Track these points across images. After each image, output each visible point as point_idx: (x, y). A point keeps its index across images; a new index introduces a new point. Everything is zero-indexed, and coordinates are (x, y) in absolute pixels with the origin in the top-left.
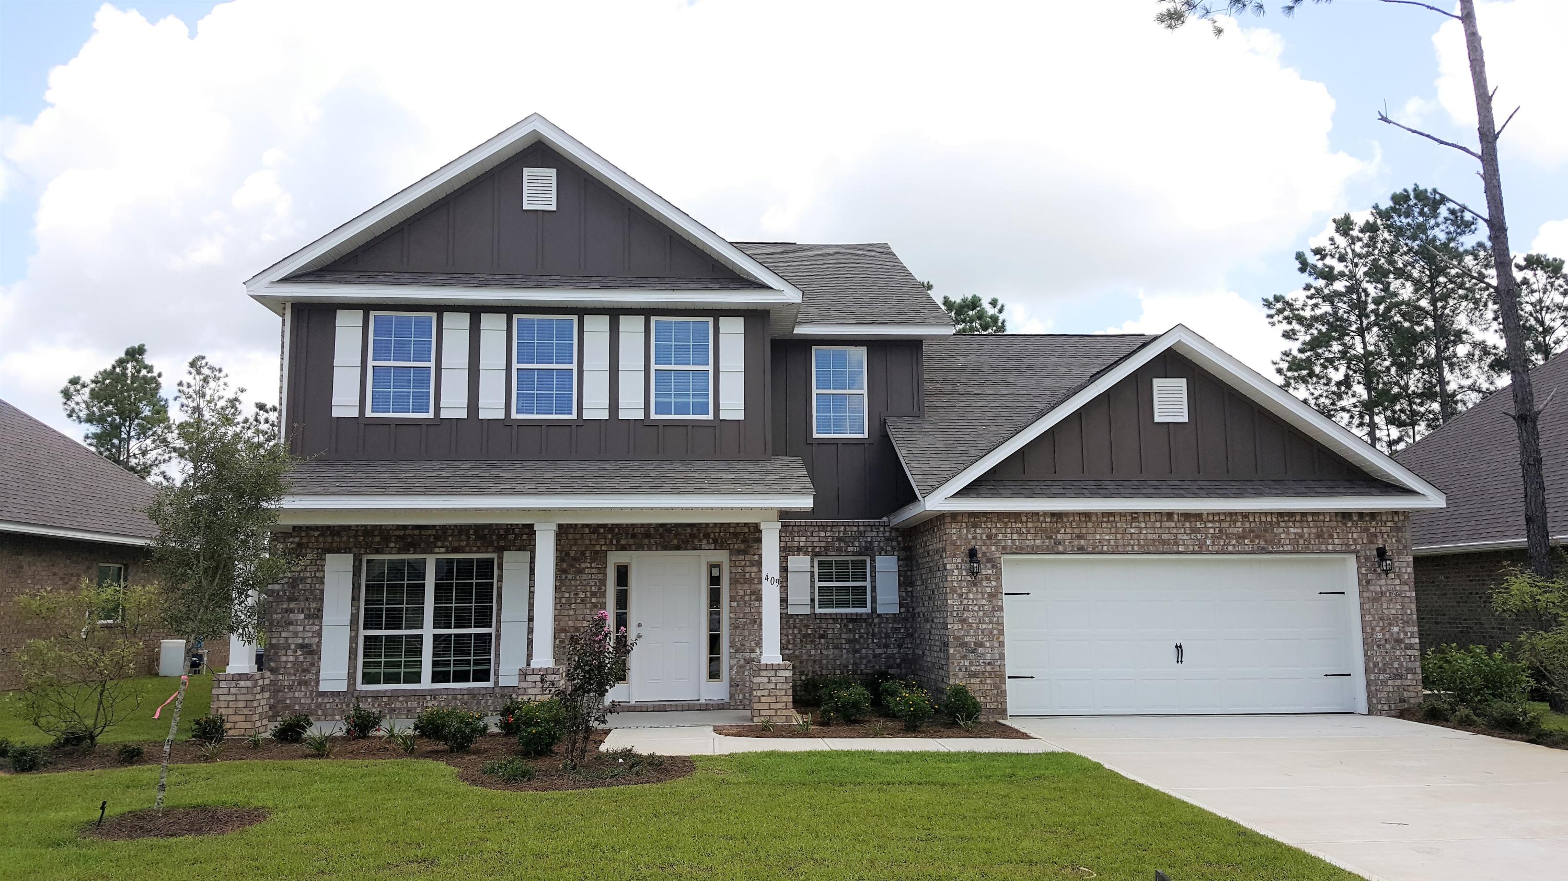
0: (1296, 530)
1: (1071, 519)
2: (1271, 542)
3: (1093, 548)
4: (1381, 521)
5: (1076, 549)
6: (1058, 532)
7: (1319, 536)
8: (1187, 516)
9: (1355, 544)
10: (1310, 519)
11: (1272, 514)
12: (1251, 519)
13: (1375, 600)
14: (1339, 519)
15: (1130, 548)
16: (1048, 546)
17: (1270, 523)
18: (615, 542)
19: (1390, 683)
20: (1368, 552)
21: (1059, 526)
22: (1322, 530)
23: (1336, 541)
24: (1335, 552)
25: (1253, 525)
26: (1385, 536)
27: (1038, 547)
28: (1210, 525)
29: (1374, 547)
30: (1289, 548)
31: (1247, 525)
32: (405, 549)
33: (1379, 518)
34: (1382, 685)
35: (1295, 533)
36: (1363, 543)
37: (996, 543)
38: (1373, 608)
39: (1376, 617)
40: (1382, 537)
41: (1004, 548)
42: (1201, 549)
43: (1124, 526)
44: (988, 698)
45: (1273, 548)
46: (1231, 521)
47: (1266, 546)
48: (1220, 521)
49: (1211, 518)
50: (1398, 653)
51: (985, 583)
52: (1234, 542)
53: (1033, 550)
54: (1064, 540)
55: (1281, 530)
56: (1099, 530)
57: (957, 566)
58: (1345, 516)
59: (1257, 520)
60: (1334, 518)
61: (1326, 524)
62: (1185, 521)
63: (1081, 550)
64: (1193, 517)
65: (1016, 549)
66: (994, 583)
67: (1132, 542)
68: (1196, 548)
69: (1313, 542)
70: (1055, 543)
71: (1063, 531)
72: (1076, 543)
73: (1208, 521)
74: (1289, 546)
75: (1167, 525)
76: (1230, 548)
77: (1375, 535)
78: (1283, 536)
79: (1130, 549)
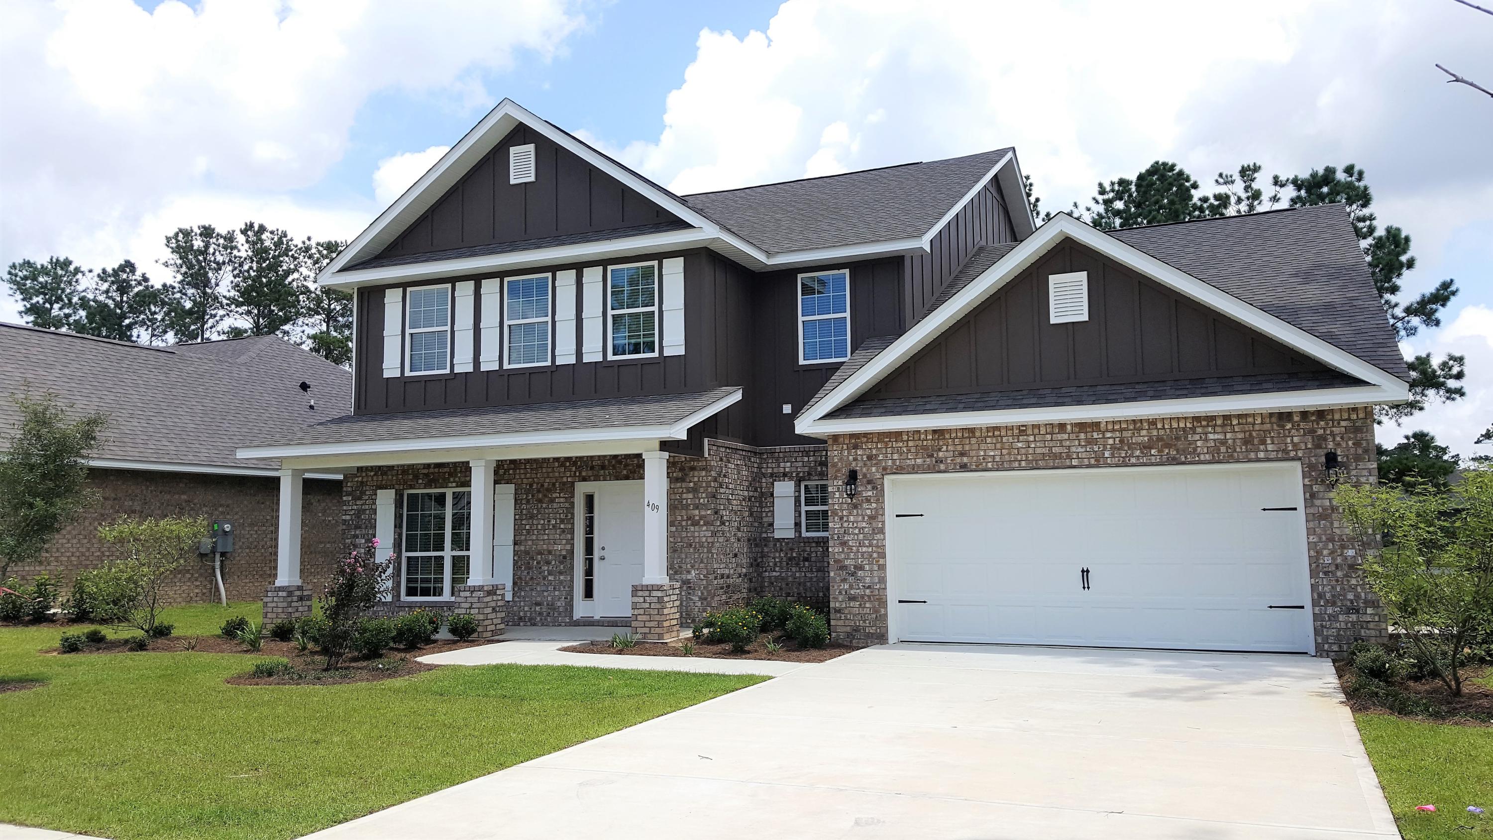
0: (1216, 436)
1: (953, 435)
2: (1184, 451)
3: (976, 466)
4: (1333, 420)
5: (958, 467)
6: (940, 450)
7: (1246, 442)
8: (1082, 426)
9: (1296, 451)
10: (1235, 422)
11: (1185, 418)
12: (1159, 426)
13: (1323, 516)
14: (1274, 420)
15: (1016, 464)
16: (929, 465)
17: (1184, 429)
18: (577, 474)
19: (1341, 618)
20: (1313, 459)
21: (941, 443)
22: (1251, 435)
23: (1270, 447)
24: (1268, 460)
25: (1162, 432)
26: (1338, 439)
27: (918, 466)
28: (1108, 435)
29: (1322, 452)
30: (1208, 457)
31: (1155, 433)
32: (428, 485)
33: (1330, 417)
34: (1330, 620)
35: (1214, 440)
36: (1306, 448)
37: (877, 464)
38: (1319, 527)
39: (1324, 538)
40: (1334, 440)
41: (885, 469)
42: (1099, 462)
43: (1011, 439)
44: (867, 622)
45: (1186, 458)
46: (1135, 429)
47: (1178, 456)
48: (1121, 430)
49: (1110, 427)
50: (1354, 582)
51: (865, 505)
52: (1138, 453)
53: (914, 470)
54: (946, 458)
55: (1197, 437)
56: (983, 446)
57: (838, 488)
58: (1283, 417)
59: (1166, 427)
60: (1268, 420)
61: (1257, 427)
62: (1079, 432)
63: (964, 468)
64: (1089, 427)
65: (897, 469)
66: (874, 505)
67: (1019, 458)
68: (1093, 461)
69: (1238, 450)
70: (936, 462)
71: (944, 448)
72: (958, 460)
73: (1107, 431)
74: (1207, 456)
75: (1059, 437)
76: (1133, 460)
77: (1323, 438)
78: (1199, 444)
79: (1017, 466)
